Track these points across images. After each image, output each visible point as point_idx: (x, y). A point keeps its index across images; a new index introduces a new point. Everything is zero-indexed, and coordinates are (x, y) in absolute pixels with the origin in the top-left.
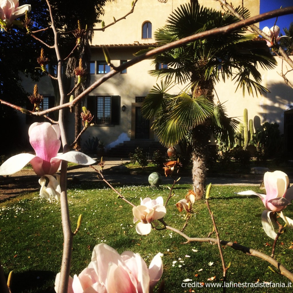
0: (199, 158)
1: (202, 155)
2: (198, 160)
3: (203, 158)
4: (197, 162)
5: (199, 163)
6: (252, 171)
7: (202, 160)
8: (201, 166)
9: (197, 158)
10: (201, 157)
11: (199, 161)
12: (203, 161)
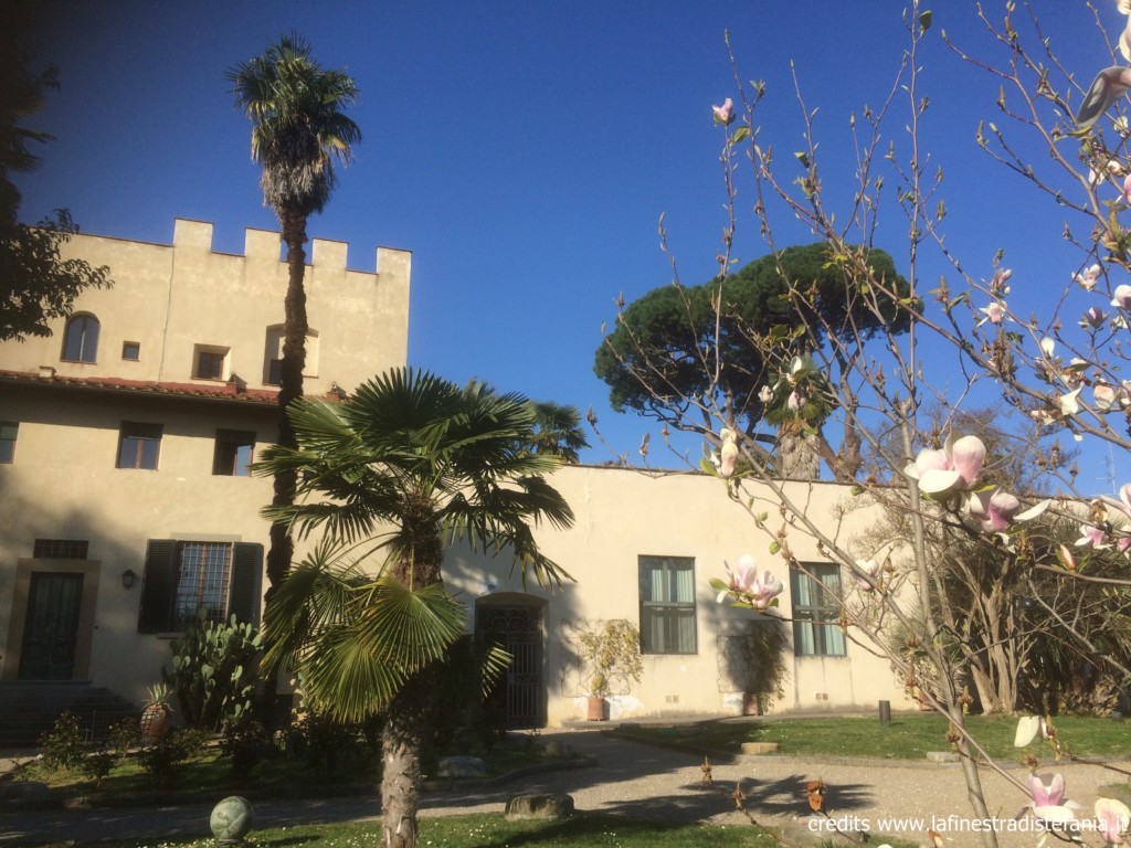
0: (402, 747)
1: (413, 739)
2: (400, 752)
3: (414, 745)
4: (398, 759)
5: (404, 760)
6: (442, 770)
7: (412, 753)
8: (408, 769)
9: (398, 748)
10: (409, 743)
11: (403, 754)
12: (415, 754)
